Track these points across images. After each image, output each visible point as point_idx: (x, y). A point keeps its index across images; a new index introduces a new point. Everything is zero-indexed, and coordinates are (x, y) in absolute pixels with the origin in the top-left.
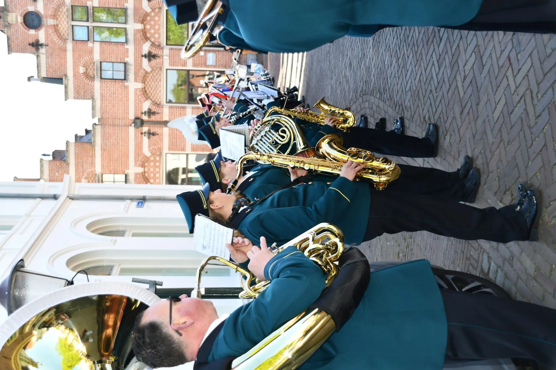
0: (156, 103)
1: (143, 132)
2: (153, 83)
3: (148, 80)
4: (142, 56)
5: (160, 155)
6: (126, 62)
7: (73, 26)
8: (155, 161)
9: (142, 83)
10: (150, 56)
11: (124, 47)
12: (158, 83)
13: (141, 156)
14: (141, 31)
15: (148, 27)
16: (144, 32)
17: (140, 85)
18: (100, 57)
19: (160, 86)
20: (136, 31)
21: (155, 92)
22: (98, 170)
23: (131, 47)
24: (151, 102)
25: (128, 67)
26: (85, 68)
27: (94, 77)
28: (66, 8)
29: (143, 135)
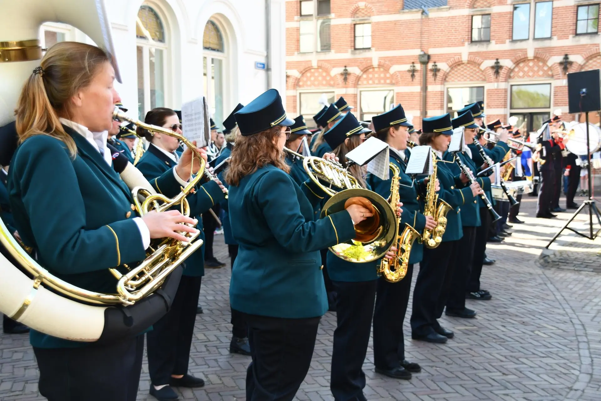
0: (446, 77)
1: (415, 65)
2: (468, 73)
3: (471, 67)
4: (497, 59)
5: (392, 84)
6: (491, 41)
8: (385, 78)
9: (468, 61)
10: (497, 68)
11: (507, 39)
12: (468, 78)
13: (389, 64)
14: (526, 56)
15: (531, 64)
16: (525, 60)
17: (465, 58)
18: (496, 13)
19: (465, 80)
20: (525, 51)
21: (459, 75)
22: (375, 19)
23: (507, 46)
24: (448, 71)
25: (485, 44)
27: (474, 8)
29: (412, 65)
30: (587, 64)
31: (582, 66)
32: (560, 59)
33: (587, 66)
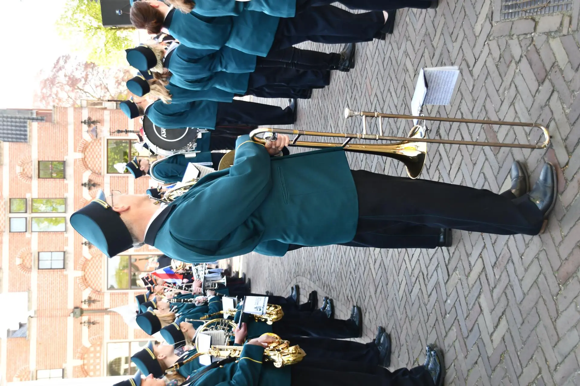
0: (97, 291)
1: (83, 322)
2: (93, 270)
3: (88, 267)
4: (82, 244)
5: (101, 345)
6: (65, 250)
7: (10, 218)
8: (95, 352)
9: (82, 270)
11: (63, 235)
12: (99, 270)
13: (81, 348)
17: (80, 273)
18: (38, 247)
19: (101, 273)
21: (95, 279)
22: (33, 366)
23: (70, 235)
24: (91, 290)
25: (66, 255)
26: (21, 260)
27: (31, 268)
28: (4, 201)
29: (83, 324)
30: (91, 168)
31: (93, 172)
32: (85, 189)
33: (93, 168)
